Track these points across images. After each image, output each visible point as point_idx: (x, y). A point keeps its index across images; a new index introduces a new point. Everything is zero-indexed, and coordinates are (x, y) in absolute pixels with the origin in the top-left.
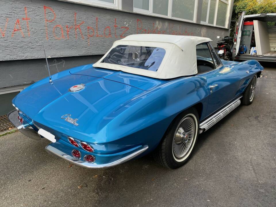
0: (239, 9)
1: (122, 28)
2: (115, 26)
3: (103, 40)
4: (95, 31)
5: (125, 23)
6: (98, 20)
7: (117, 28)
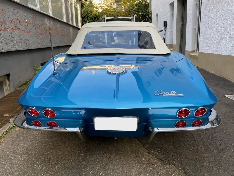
0: (85, 14)
1: (24, 22)
2: (18, 20)
3: (10, 34)
4: (3, 25)
5: (25, 17)
6: (4, 12)
7: (20, 23)
